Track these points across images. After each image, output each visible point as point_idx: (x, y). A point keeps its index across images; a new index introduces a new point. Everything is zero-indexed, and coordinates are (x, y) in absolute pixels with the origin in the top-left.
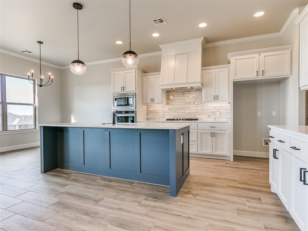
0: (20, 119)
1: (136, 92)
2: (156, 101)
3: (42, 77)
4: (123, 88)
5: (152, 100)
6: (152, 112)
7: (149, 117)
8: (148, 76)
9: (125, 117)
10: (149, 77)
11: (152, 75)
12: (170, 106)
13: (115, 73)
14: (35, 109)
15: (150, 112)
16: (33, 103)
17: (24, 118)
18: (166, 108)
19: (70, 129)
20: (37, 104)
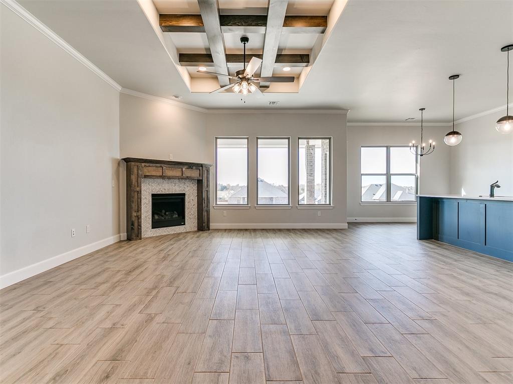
0: (402, 191)
3: (424, 145)
14: (417, 178)
16: (414, 172)
17: (407, 190)
19: (445, 200)
20: (419, 174)
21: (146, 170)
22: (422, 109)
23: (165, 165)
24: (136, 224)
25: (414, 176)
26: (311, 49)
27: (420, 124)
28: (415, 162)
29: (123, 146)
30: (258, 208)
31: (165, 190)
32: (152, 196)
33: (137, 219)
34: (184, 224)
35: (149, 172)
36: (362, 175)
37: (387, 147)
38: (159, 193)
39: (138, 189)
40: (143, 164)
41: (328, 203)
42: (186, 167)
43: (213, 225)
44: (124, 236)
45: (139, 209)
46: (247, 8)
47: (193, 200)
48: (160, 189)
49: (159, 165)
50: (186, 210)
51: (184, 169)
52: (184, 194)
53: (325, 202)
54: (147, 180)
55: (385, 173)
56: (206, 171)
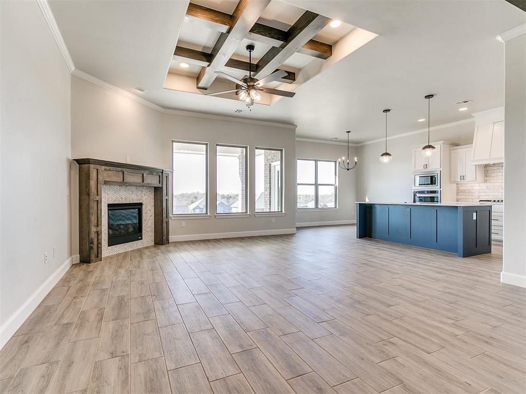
1: (441, 169)
2: (467, 179)
4: (425, 166)
5: (463, 178)
6: (464, 191)
7: (459, 197)
8: (457, 149)
9: (431, 197)
10: (458, 151)
11: (463, 148)
12: (488, 184)
13: (416, 150)
14: (336, 188)
15: (461, 192)
16: (334, 183)
18: (484, 186)
20: (337, 185)
21: (106, 175)
22: (348, 132)
23: (128, 170)
24: (95, 242)
25: (334, 187)
26: (300, 70)
27: (347, 144)
28: (334, 175)
29: (74, 145)
30: (218, 217)
31: (122, 199)
32: (108, 207)
33: (96, 235)
34: (141, 239)
35: (108, 176)
36: (298, 184)
37: (315, 160)
38: (115, 203)
39: (98, 198)
40: (103, 167)
41: (280, 210)
42: (147, 172)
43: (172, 238)
44: (77, 258)
45: (99, 223)
46: (274, 21)
47: (149, 210)
48: (117, 198)
49: (120, 169)
50: (143, 222)
51: (145, 175)
52: (141, 204)
53: (270, 209)
54: (107, 187)
55: (314, 183)
56: (165, 178)
